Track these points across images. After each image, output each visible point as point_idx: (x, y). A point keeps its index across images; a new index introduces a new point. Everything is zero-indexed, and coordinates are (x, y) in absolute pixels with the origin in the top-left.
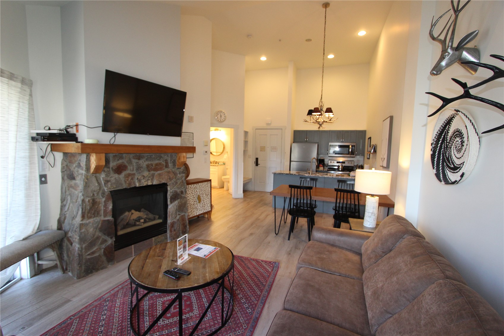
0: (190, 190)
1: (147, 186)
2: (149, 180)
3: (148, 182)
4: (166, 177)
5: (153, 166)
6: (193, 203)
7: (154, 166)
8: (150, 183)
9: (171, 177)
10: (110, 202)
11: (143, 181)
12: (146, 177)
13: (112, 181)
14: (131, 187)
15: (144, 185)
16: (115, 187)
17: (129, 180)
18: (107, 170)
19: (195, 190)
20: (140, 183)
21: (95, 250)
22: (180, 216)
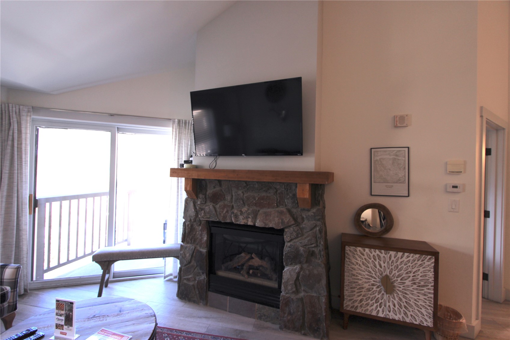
0: (360, 257)
1: (246, 226)
2: (249, 218)
3: (248, 221)
4: (276, 219)
5: (255, 200)
6: (366, 286)
7: (257, 199)
8: (250, 223)
9: (286, 221)
10: (205, 232)
11: (241, 217)
12: (244, 213)
13: (206, 209)
14: (226, 221)
15: (242, 223)
16: (208, 216)
17: (224, 212)
18: (202, 197)
19: (377, 263)
20: (236, 219)
21: (190, 278)
22: (306, 294)
